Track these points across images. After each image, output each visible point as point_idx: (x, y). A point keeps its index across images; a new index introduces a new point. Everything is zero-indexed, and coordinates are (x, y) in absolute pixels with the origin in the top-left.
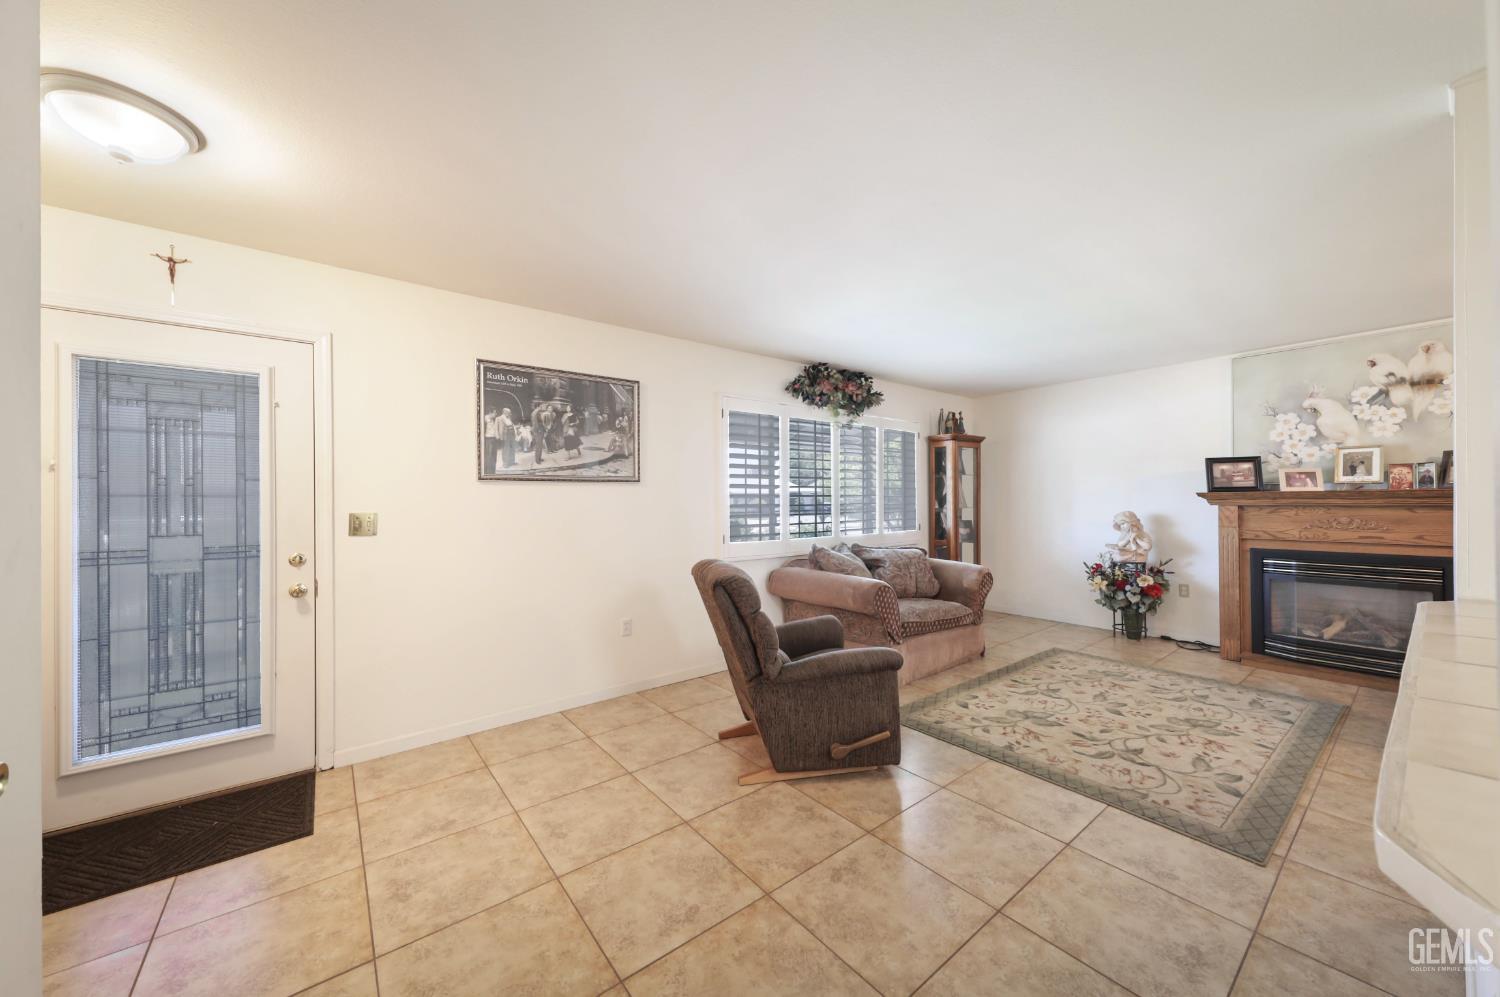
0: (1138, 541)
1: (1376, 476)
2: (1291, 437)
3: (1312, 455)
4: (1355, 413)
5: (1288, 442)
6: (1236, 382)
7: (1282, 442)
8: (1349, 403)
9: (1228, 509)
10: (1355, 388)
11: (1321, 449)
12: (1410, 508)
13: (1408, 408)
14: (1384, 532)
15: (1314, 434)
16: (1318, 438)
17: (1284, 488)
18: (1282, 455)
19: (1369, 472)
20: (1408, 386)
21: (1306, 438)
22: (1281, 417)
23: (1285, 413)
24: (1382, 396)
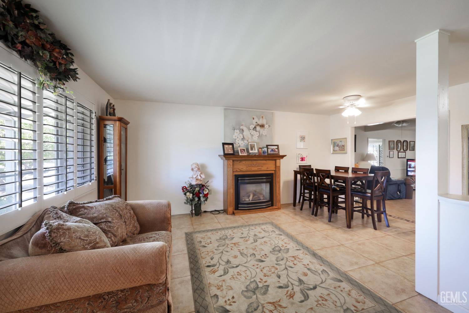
0: (201, 175)
1: (256, 151)
2: (238, 137)
3: (242, 144)
4: (250, 132)
5: (237, 139)
6: (225, 117)
7: (236, 139)
8: (249, 129)
9: (230, 161)
10: (250, 125)
11: (244, 142)
12: (266, 160)
13: (259, 132)
14: (261, 167)
15: (242, 137)
16: (243, 139)
17: (240, 154)
18: (236, 143)
19: (255, 150)
20: (259, 126)
21: (241, 138)
22: (235, 131)
23: (237, 130)
24: (255, 128)
